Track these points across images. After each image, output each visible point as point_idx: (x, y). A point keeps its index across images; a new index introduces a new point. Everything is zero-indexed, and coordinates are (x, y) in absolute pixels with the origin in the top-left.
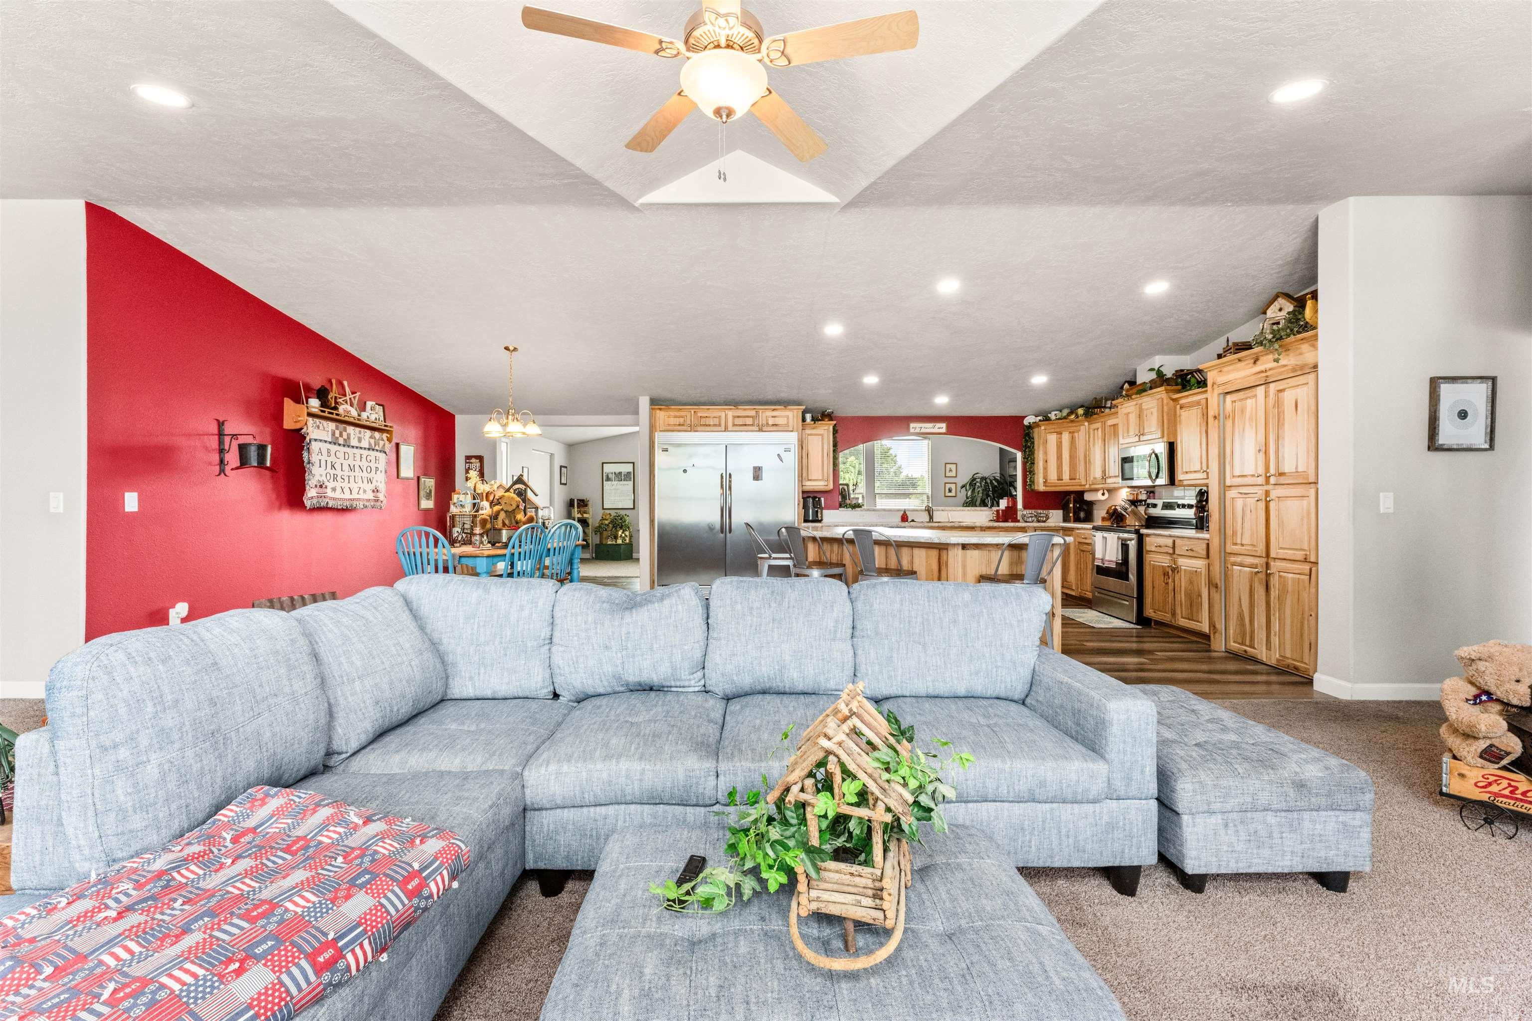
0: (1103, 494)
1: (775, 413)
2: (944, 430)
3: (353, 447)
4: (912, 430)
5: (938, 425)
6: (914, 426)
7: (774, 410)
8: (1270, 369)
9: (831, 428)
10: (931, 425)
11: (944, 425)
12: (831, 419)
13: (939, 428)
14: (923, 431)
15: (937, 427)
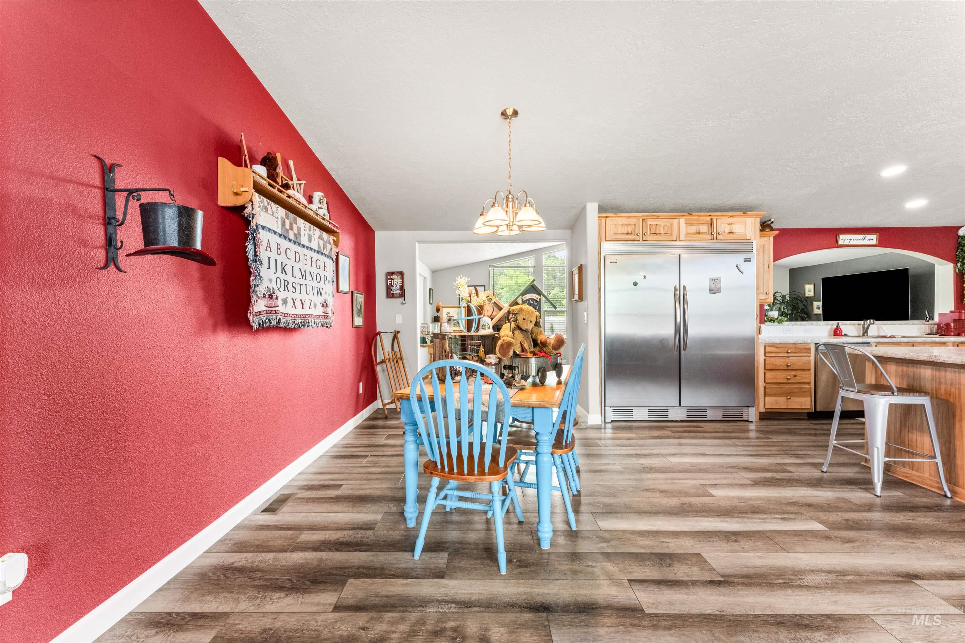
1: (730, 220)
2: (874, 242)
3: (303, 246)
4: (841, 242)
5: (869, 236)
6: (844, 239)
7: (731, 217)
9: (772, 238)
10: (860, 237)
11: (875, 237)
12: (772, 230)
13: (869, 240)
14: (852, 242)
15: (867, 238)
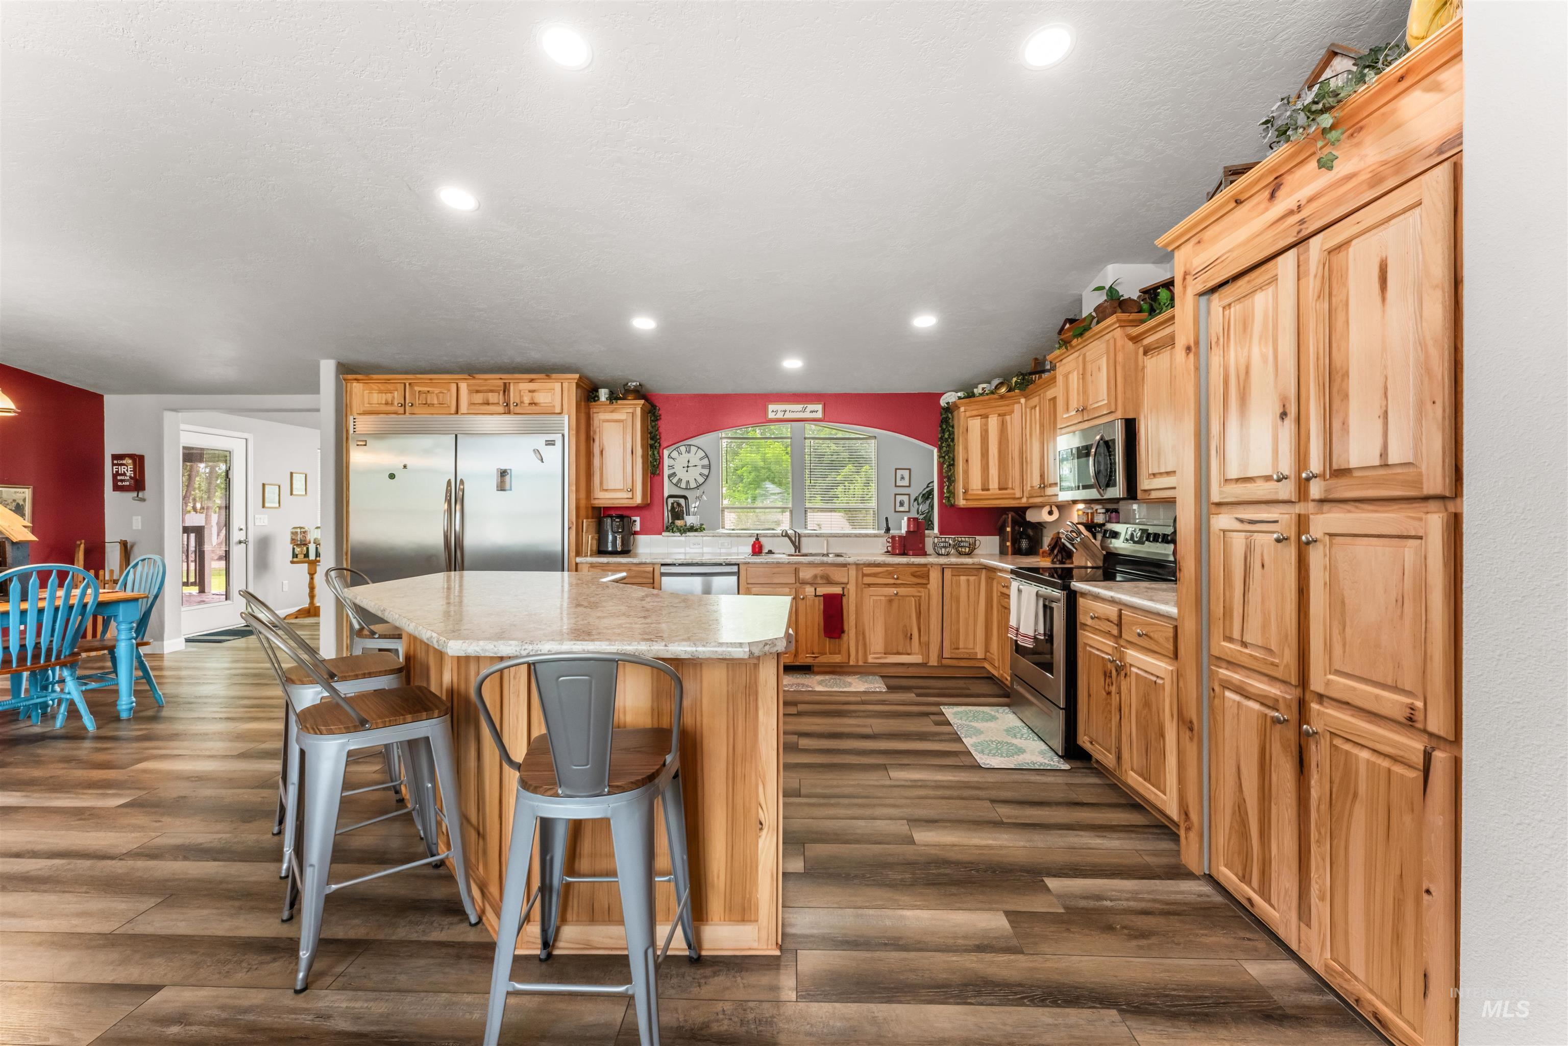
0: (1050, 513)
1: (532, 386)
2: (819, 415)
4: (771, 416)
5: (811, 407)
6: (775, 410)
7: (532, 381)
8: (1310, 200)
9: (640, 411)
10: (799, 407)
11: (819, 407)
12: (638, 397)
13: (812, 412)
14: (788, 416)
15: (808, 410)
